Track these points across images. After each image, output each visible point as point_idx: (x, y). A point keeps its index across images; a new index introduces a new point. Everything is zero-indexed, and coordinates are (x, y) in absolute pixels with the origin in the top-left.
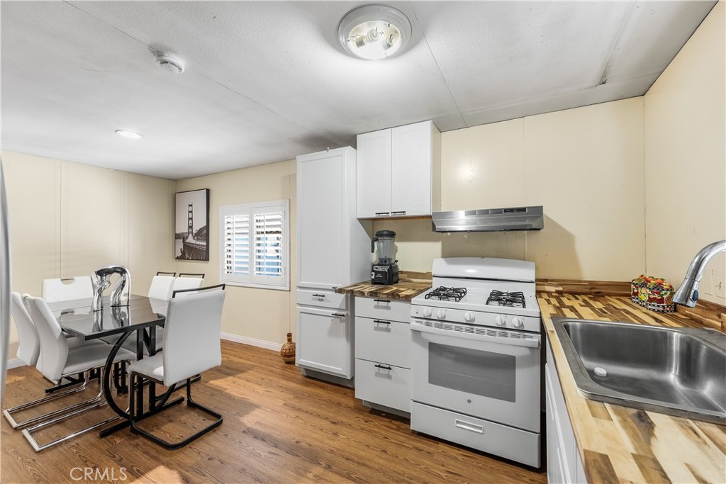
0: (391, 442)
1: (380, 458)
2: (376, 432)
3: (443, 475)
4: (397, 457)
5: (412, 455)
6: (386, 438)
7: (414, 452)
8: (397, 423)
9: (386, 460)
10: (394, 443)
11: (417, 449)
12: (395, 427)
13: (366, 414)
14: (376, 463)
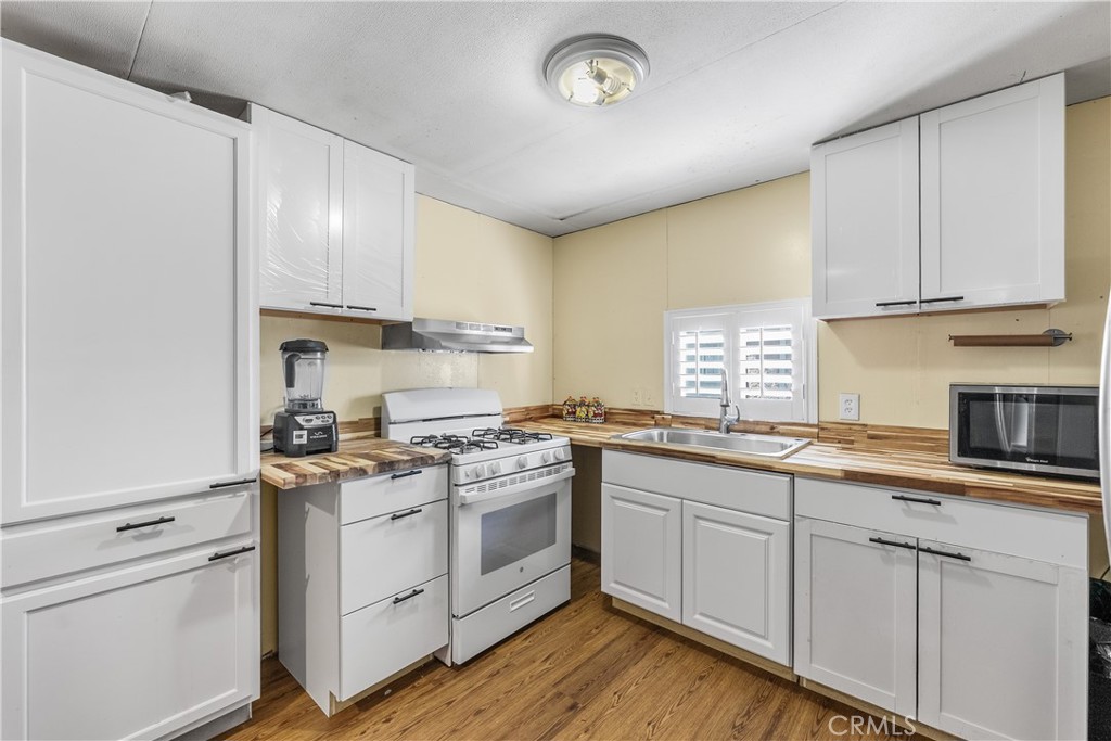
0: (463, 700)
1: (491, 720)
2: (427, 713)
3: (547, 665)
4: (498, 700)
5: (501, 684)
6: (450, 703)
7: (496, 680)
8: (423, 680)
9: (497, 714)
10: (466, 697)
11: (492, 675)
12: (431, 686)
13: (361, 718)
14: (498, 728)
